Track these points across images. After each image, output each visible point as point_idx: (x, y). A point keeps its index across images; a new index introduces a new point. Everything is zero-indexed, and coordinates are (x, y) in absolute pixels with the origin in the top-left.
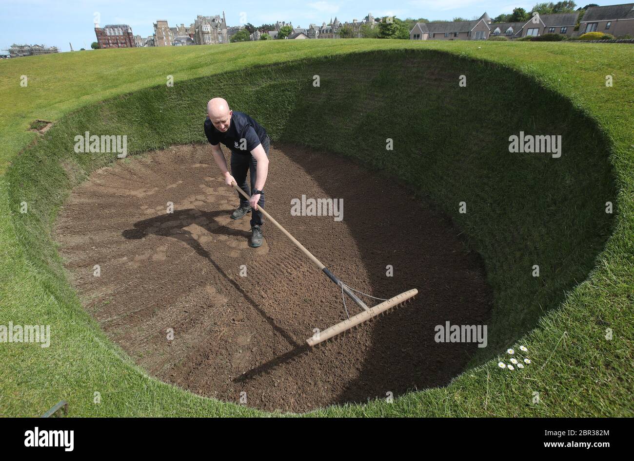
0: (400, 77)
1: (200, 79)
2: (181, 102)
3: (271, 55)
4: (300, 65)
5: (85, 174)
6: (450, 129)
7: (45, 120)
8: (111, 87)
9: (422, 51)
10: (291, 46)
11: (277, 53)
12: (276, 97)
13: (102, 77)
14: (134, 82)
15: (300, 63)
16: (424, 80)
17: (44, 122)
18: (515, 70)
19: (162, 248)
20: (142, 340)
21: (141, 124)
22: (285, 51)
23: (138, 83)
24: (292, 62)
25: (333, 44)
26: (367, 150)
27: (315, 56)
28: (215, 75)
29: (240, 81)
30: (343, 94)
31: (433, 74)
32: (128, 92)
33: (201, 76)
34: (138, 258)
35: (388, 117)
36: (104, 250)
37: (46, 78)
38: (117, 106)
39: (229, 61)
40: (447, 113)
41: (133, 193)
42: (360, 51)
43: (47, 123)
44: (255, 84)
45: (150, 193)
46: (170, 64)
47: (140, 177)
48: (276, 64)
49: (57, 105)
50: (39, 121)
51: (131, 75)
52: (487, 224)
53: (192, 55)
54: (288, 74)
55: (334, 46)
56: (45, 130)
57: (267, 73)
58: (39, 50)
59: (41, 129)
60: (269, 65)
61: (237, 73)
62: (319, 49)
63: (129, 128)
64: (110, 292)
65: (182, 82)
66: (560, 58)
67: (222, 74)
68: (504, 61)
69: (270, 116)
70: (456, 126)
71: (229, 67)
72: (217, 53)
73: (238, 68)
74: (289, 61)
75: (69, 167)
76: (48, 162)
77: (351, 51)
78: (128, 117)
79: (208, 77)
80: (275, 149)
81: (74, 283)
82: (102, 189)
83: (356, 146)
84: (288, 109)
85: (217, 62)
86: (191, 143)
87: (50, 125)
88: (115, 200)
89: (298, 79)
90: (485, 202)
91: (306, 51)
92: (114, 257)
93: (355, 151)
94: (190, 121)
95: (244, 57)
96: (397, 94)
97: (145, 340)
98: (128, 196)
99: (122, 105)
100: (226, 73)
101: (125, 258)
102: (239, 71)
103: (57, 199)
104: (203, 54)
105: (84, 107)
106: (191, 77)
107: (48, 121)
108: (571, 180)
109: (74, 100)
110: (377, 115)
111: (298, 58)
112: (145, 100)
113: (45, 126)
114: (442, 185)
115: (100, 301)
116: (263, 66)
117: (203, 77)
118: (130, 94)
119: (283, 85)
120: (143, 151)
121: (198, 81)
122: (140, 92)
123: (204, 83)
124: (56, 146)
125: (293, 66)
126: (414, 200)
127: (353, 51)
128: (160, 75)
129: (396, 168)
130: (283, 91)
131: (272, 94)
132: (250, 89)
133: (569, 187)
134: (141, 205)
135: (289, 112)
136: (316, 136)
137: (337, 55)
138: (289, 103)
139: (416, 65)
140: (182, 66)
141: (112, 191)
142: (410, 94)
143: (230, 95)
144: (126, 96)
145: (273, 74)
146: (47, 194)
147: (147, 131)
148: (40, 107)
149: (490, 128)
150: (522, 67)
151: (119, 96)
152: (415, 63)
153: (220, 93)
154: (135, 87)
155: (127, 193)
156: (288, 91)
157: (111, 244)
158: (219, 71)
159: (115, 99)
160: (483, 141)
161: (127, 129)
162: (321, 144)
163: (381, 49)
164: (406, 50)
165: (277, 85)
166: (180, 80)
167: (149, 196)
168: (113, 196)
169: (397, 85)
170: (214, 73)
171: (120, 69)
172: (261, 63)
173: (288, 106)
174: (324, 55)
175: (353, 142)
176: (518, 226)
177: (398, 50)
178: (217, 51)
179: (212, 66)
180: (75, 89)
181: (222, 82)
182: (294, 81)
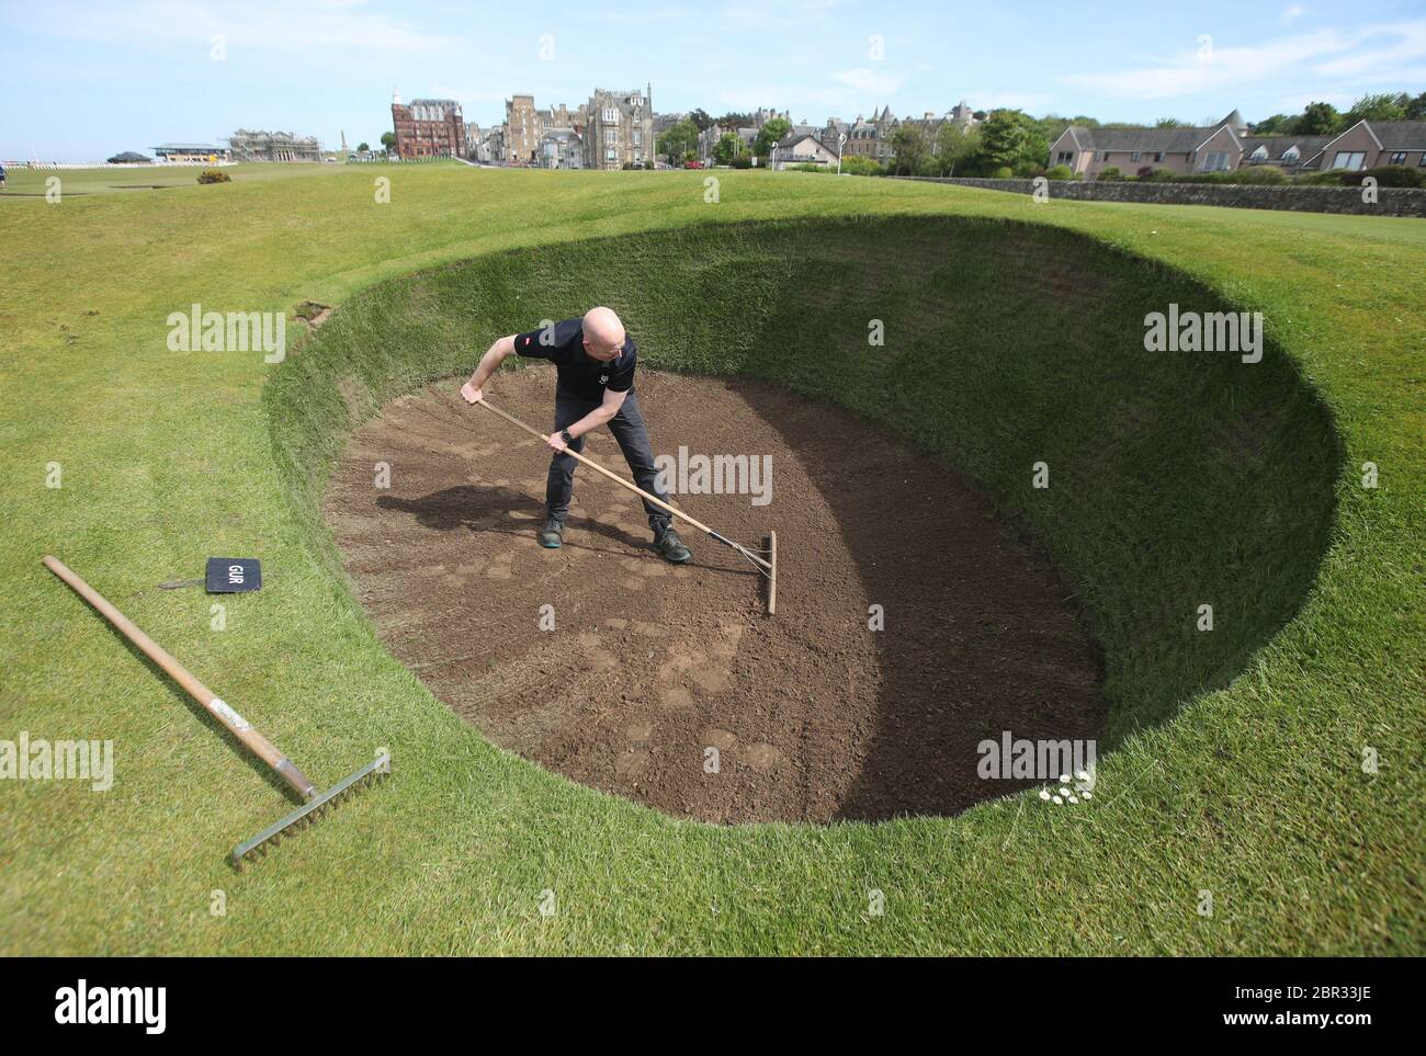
0: (989, 274)
1: (597, 240)
2: (557, 282)
3: (739, 204)
4: (794, 228)
5: (375, 405)
6: (1077, 388)
7: (320, 303)
8: (433, 247)
9: (1038, 226)
10: (781, 188)
11: (752, 200)
12: (741, 287)
13: (418, 226)
14: (476, 238)
15: (795, 224)
16: (1036, 286)
17: (317, 305)
18: (1211, 289)
19: (504, 557)
20: (469, 707)
21: (479, 319)
22: (768, 197)
23: (481, 240)
24: (779, 221)
25: (865, 192)
26: (909, 411)
27: (825, 214)
28: (627, 236)
29: (673, 251)
30: (875, 295)
31: (1055, 275)
32: (462, 257)
33: (600, 235)
34: (462, 568)
35: (959, 351)
36: (405, 549)
37: (323, 221)
38: (441, 283)
39: (656, 208)
40: (1074, 357)
41: (455, 449)
42: (918, 214)
43: (323, 308)
44: (701, 259)
45: (486, 453)
46: (544, 206)
47: (469, 421)
48: (748, 223)
49: (339, 275)
50: (310, 304)
51: (470, 224)
52: (1120, 584)
53: (586, 192)
54: (769, 244)
55: (866, 196)
56: (319, 320)
57: (728, 238)
59: (313, 319)
60: (734, 224)
61: (670, 234)
62: (836, 199)
63: (457, 325)
64: (416, 622)
65: (563, 244)
66: (1308, 272)
67: (640, 235)
68: (1194, 269)
69: (725, 323)
70: (1090, 383)
71: (654, 222)
72: (635, 191)
73: (671, 225)
74: (773, 220)
75: (351, 391)
76: (319, 380)
77: (899, 210)
78: (459, 304)
79: (613, 239)
80: (728, 389)
81: (358, 598)
82: (401, 436)
83: (889, 400)
84: (762, 312)
85: (633, 210)
87: (326, 312)
88: (424, 458)
89: (788, 255)
90: (1124, 541)
91: (809, 201)
92: (424, 564)
93: (886, 410)
95: (686, 204)
96: (981, 306)
97: (475, 708)
98: (447, 454)
99: (450, 282)
100: (647, 233)
101: (441, 567)
102: (673, 230)
103: (328, 447)
105: (386, 282)
106: (582, 237)
107: (324, 304)
108: (1274, 518)
109: (369, 267)
110: (937, 343)
111: (792, 215)
112: (492, 274)
113: (320, 314)
114: (1049, 498)
115: (401, 635)
116: (721, 225)
117: (604, 239)
118: (466, 261)
119: (756, 264)
121: (594, 246)
122: (484, 258)
123: (605, 249)
124: (333, 350)
125: (780, 229)
126: (990, 521)
127: (903, 211)
128: (524, 229)
129: (964, 454)
130: (756, 276)
131: (733, 281)
132: (691, 268)
133: (1269, 531)
134: (468, 474)
135: (764, 320)
136: (811, 372)
137: (869, 217)
138: (766, 301)
139: (1023, 253)
140: (565, 214)
141: (418, 441)
142: (1006, 309)
143: (651, 277)
144: (459, 264)
145: (740, 241)
146: (314, 436)
148: (311, 277)
149: (1152, 396)
150: (1225, 285)
151: (446, 264)
152: (1022, 249)
153: (632, 270)
154: (474, 249)
155: (445, 447)
156: (766, 278)
157: (417, 539)
158: (635, 229)
159: (439, 269)
160: (1137, 421)
161: (453, 326)
162: (820, 389)
163: (957, 212)
164: (1008, 222)
165: (744, 263)
166: (560, 240)
167: (482, 457)
168: (420, 450)
169: (983, 289)
170: (625, 231)
171: (452, 211)
172: (718, 219)
173: (762, 306)
174: (844, 212)
175: (884, 392)
176: (1173, 593)
177: (991, 220)
178: (635, 188)
179: (622, 218)
180: (373, 246)
181: (638, 251)
182: (780, 259)
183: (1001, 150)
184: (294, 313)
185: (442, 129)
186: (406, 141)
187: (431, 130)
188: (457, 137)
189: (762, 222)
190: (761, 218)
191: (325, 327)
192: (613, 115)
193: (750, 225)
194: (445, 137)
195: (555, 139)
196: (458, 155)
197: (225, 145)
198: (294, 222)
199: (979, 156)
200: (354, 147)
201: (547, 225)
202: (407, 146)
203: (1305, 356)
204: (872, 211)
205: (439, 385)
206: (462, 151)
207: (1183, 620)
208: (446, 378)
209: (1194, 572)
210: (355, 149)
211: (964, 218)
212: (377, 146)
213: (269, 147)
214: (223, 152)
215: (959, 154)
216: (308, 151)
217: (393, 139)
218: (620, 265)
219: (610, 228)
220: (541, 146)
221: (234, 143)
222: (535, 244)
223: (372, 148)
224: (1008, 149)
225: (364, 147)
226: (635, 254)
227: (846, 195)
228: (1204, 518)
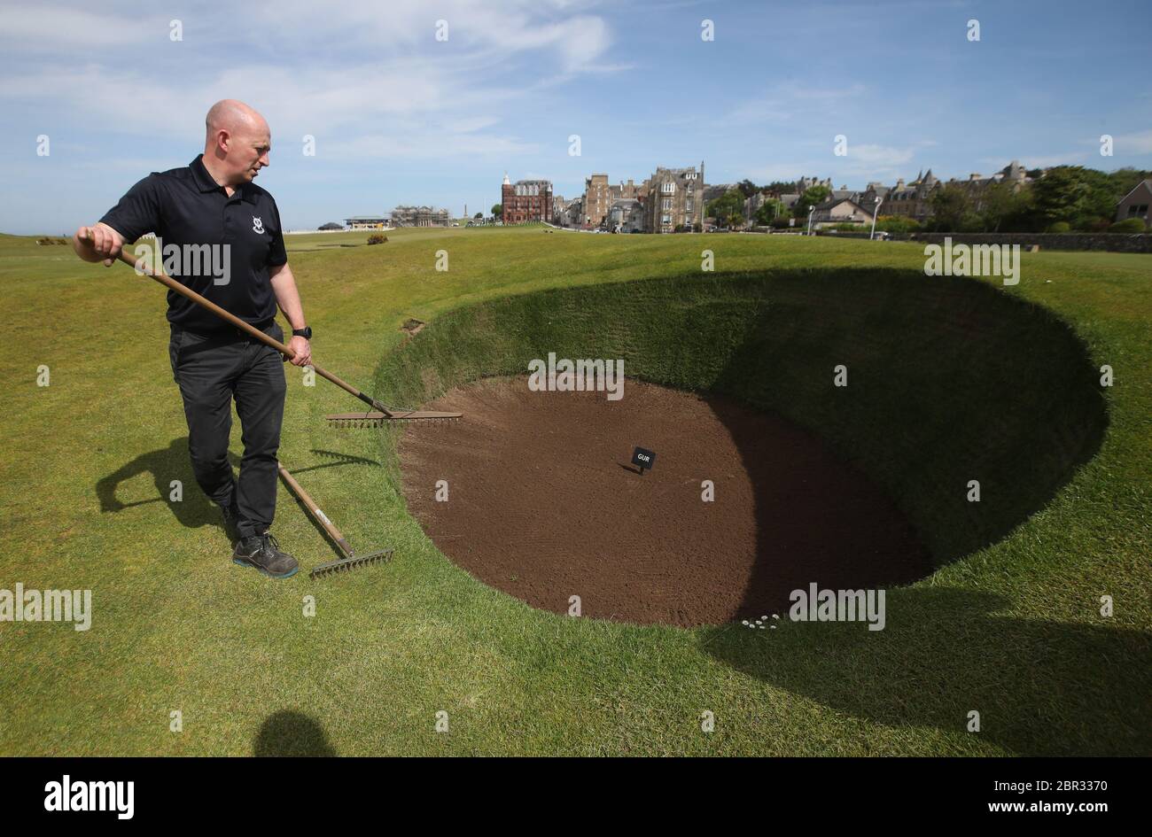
1: (611, 284)
2: (578, 314)
8: (497, 286)
12: (717, 322)
13: (490, 272)
14: (525, 281)
15: (763, 274)
17: (417, 322)
21: (521, 337)
22: (746, 254)
23: (530, 283)
24: (750, 272)
27: (787, 267)
28: (634, 281)
29: (667, 294)
30: (820, 331)
32: (514, 294)
33: (614, 281)
38: (498, 311)
39: (658, 262)
43: (420, 323)
44: (688, 300)
46: (578, 260)
49: (433, 303)
50: (412, 320)
51: (524, 272)
53: (610, 250)
54: (741, 290)
56: (416, 331)
57: (710, 285)
59: (412, 330)
61: (666, 281)
62: (799, 255)
63: (505, 339)
65: (586, 287)
67: (643, 281)
69: (702, 350)
71: (655, 272)
72: (645, 250)
73: (667, 275)
74: (746, 272)
75: (429, 378)
76: (410, 368)
78: (509, 326)
79: (623, 284)
80: (699, 400)
84: (732, 342)
85: (641, 263)
87: (421, 326)
89: (756, 298)
91: (777, 257)
94: (586, 341)
95: (682, 259)
99: (505, 310)
100: (649, 280)
102: (669, 278)
104: (626, 249)
105: (462, 308)
106: (601, 281)
107: (420, 321)
109: (453, 298)
111: (762, 268)
112: (533, 306)
113: (416, 327)
117: (616, 283)
118: (516, 297)
119: (731, 305)
120: (516, 373)
121: (608, 288)
122: (529, 295)
123: (616, 291)
124: (422, 351)
125: (750, 279)
128: (560, 276)
130: (729, 314)
131: (711, 318)
132: (679, 307)
135: (732, 348)
138: (735, 334)
140: (591, 265)
143: (648, 312)
144: (512, 298)
145: (719, 288)
147: (526, 347)
148: (417, 303)
151: (503, 298)
153: (635, 307)
154: (524, 289)
156: (737, 315)
158: (641, 277)
159: (498, 301)
161: (502, 340)
162: (772, 404)
163: (889, 266)
165: (721, 304)
170: (633, 278)
171: (514, 262)
173: (732, 338)
174: (804, 265)
179: (632, 269)
180: (458, 285)
181: (640, 292)
182: (749, 302)
183: (1057, 206)
184: (402, 325)
185: (537, 202)
186: (509, 210)
187: (528, 202)
188: (547, 207)
189: (737, 273)
190: (736, 270)
191: (419, 335)
192: (671, 188)
193: (728, 275)
194: (538, 207)
195: (621, 207)
196: (546, 220)
197: (388, 217)
198: (413, 269)
199: (1030, 213)
200: (472, 215)
201: (577, 273)
202: (509, 214)
204: (824, 265)
205: (488, 381)
206: (550, 218)
208: (494, 376)
210: (473, 217)
212: (488, 214)
213: (418, 217)
214: (387, 221)
215: (1005, 211)
216: (441, 219)
217: (500, 210)
218: (627, 303)
219: (621, 276)
220: (610, 212)
221: (394, 215)
222: (566, 286)
223: (485, 216)
224: (1065, 205)
225: (479, 216)
226: (638, 295)
227: (808, 252)
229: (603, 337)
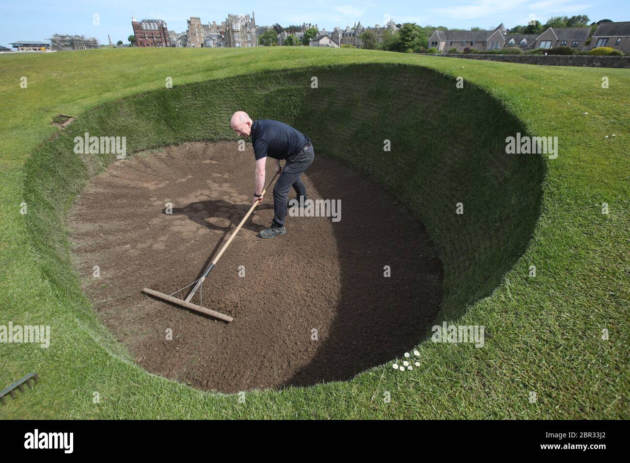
0: (392, 90)
1: (214, 81)
2: (195, 102)
3: (281, 62)
4: (306, 72)
5: (103, 166)
6: (431, 142)
7: (68, 115)
8: (132, 86)
9: (412, 66)
10: (300, 54)
11: (287, 60)
12: (284, 101)
13: (123, 76)
14: (153, 81)
15: (306, 70)
16: (413, 94)
17: (66, 117)
19: (163, 238)
21: (158, 121)
22: (294, 58)
23: (156, 82)
24: (299, 69)
25: (338, 54)
26: (360, 156)
27: (320, 65)
28: (229, 78)
29: (251, 85)
30: (343, 102)
31: (420, 89)
32: (146, 90)
33: (215, 78)
34: (140, 246)
36: (111, 238)
37: (72, 74)
38: (136, 104)
39: (242, 65)
40: (430, 127)
41: (145, 185)
42: (360, 63)
43: (69, 117)
44: (264, 88)
45: (160, 186)
46: (189, 65)
47: (154, 171)
48: (285, 70)
49: (79, 101)
50: (61, 116)
51: (150, 74)
52: (450, 233)
53: (209, 58)
54: (295, 80)
55: (339, 56)
56: (66, 124)
57: (276, 78)
58: (80, 41)
59: (63, 123)
60: (278, 71)
61: (249, 77)
62: (325, 58)
63: (146, 124)
65: (197, 83)
66: (529, 82)
67: (235, 78)
70: (436, 139)
71: (241, 71)
72: (232, 57)
73: (249, 73)
74: (296, 69)
75: (88, 159)
76: (67, 154)
77: (352, 62)
78: (146, 114)
79: (222, 80)
81: (78, 267)
82: (118, 181)
83: (351, 151)
84: (294, 113)
85: (231, 66)
86: (204, 140)
87: (71, 120)
88: (128, 191)
89: (303, 85)
90: (451, 212)
91: (313, 59)
92: (119, 245)
93: (350, 155)
94: (204, 120)
95: (256, 62)
96: (389, 105)
98: (140, 188)
99: (141, 103)
100: (238, 77)
101: (128, 246)
102: (250, 75)
103: (73, 189)
104: (219, 57)
105: (105, 104)
106: (206, 79)
107: (69, 116)
109: (96, 96)
110: (371, 123)
111: (305, 66)
112: (162, 99)
113: (67, 120)
116: (272, 72)
117: (217, 80)
118: (148, 93)
119: (290, 90)
120: (159, 146)
121: (213, 83)
122: (158, 91)
123: (218, 85)
125: (300, 73)
127: (354, 62)
128: (178, 76)
130: (290, 96)
131: (279, 98)
132: (260, 93)
134: (151, 197)
135: (295, 116)
137: (339, 65)
138: (295, 108)
139: (407, 79)
140: (198, 68)
141: (126, 182)
142: (400, 106)
144: (145, 94)
145: (282, 80)
146: (64, 183)
147: (163, 127)
148: (63, 102)
149: (463, 144)
151: (138, 94)
152: (406, 78)
153: (232, 95)
155: (140, 184)
156: (295, 96)
157: (118, 232)
158: (232, 75)
159: (134, 96)
160: (457, 156)
161: (144, 125)
163: (378, 62)
164: (399, 65)
165: (284, 90)
166: (195, 81)
167: (159, 189)
168: (126, 187)
169: (390, 97)
170: (227, 76)
171: (141, 68)
172: (271, 69)
173: (293, 110)
174: (328, 64)
176: (472, 237)
177: (392, 64)
178: (233, 55)
179: (226, 70)
180: (98, 86)
181: (234, 85)
182: (300, 87)
184: (52, 121)
189: (291, 70)
190: (290, 68)
191: (70, 127)
193: (286, 71)
195: (211, 38)
198: (56, 74)
201: (189, 74)
203: (528, 121)
204: (340, 63)
205: (140, 154)
207: (476, 250)
208: (143, 150)
209: (481, 227)
211: (381, 64)
218: (226, 93)
219: (220, 75)
222: (183, 83)
226: (233, 87)
227: (329, 56)
228: (485, 201)
229: (215, 116)
